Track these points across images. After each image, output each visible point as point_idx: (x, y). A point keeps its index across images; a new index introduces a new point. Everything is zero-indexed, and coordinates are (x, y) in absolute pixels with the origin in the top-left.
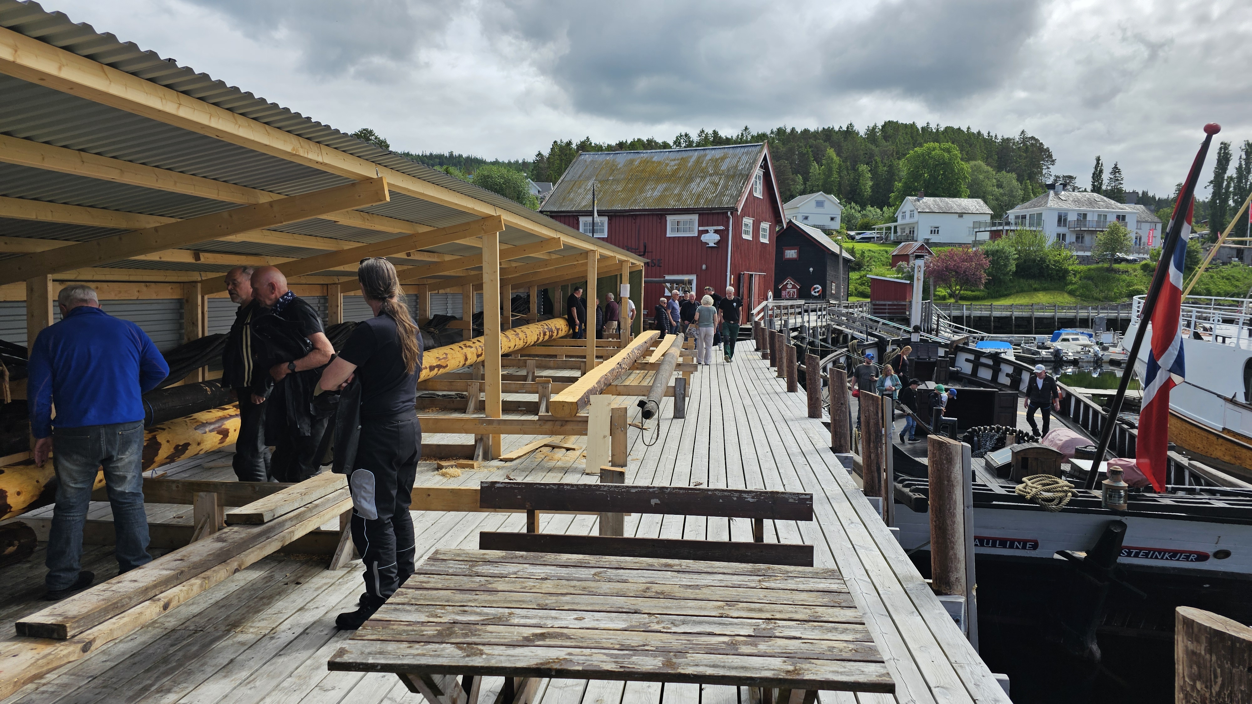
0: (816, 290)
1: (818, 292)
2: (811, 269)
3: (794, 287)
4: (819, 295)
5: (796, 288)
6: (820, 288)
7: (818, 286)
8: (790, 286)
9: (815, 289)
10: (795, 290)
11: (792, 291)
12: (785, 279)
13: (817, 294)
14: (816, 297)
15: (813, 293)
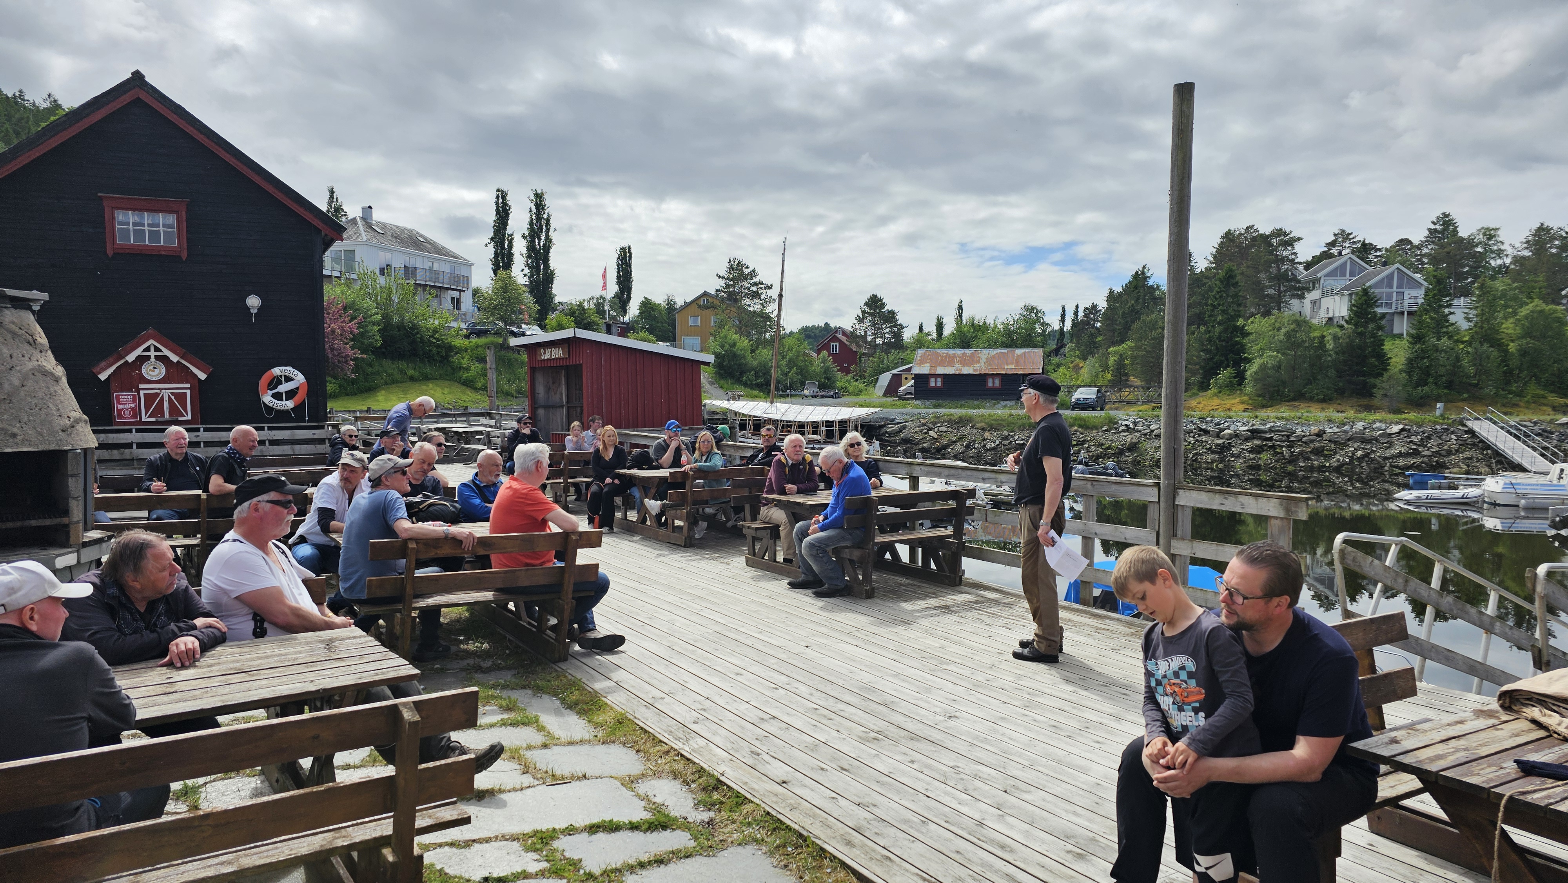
0: (283, 388)
1: (291, 394)
2: (253, 302)
3: (175, 373)
4: (298, 408)
5: (190, 377)
6: (300, 378)
7: (289, 370)
8: (153, 371)
9: (275, 382)
10: (184, 388)
11: (167, 391)
12: (131, 339)
13: (290, 404)
14: (282, 416)
15: (267, 398)
